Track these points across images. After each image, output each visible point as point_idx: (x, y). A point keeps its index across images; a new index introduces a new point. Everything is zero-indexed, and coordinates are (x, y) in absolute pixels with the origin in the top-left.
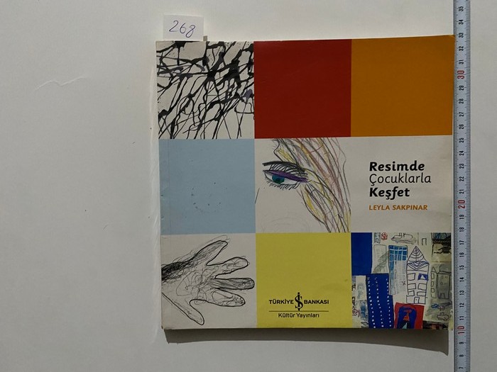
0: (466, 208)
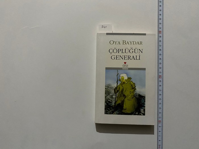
0: (162, 78)
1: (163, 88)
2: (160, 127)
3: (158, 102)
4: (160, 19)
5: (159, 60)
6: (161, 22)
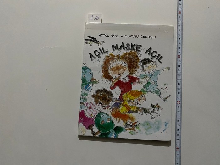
0: (180, 104)
1: (181, 113)
2: (178, 154)
3: (176, 129)
4: (179, 43)
5: (178, 85)
6: (180, 47)
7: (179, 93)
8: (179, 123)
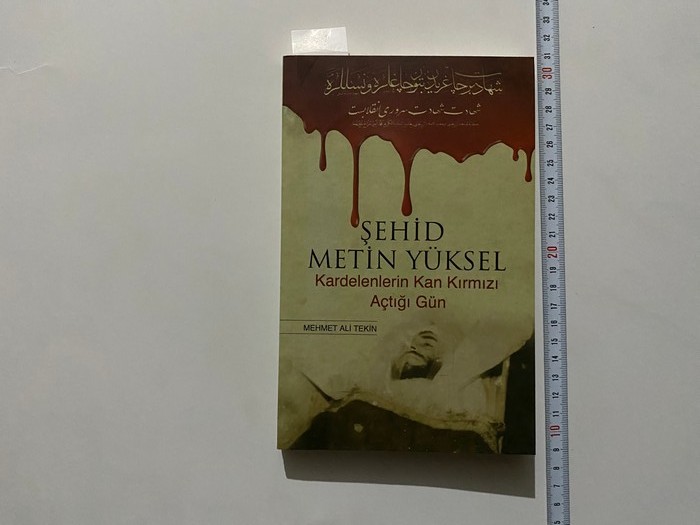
0: (558, 258)
1: (563, 295)
2: (557, 450)
3: (546, 354)
4: (546, 20)
5: (547, 186)
6: (551, 33)
7: (552, 217)
8: (555, 333)
